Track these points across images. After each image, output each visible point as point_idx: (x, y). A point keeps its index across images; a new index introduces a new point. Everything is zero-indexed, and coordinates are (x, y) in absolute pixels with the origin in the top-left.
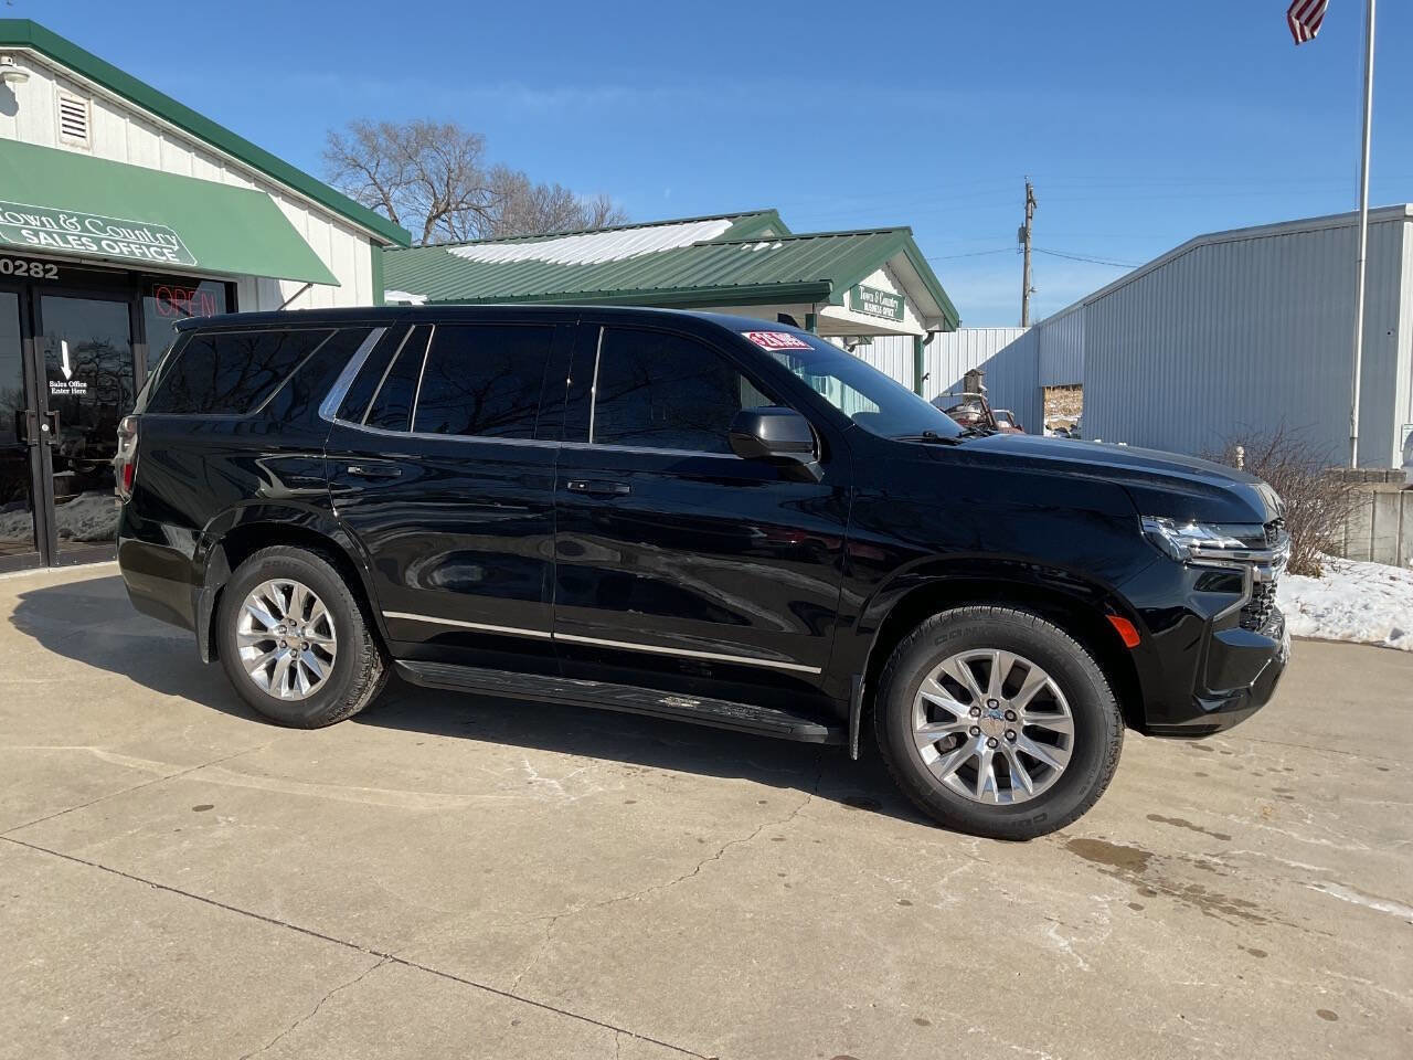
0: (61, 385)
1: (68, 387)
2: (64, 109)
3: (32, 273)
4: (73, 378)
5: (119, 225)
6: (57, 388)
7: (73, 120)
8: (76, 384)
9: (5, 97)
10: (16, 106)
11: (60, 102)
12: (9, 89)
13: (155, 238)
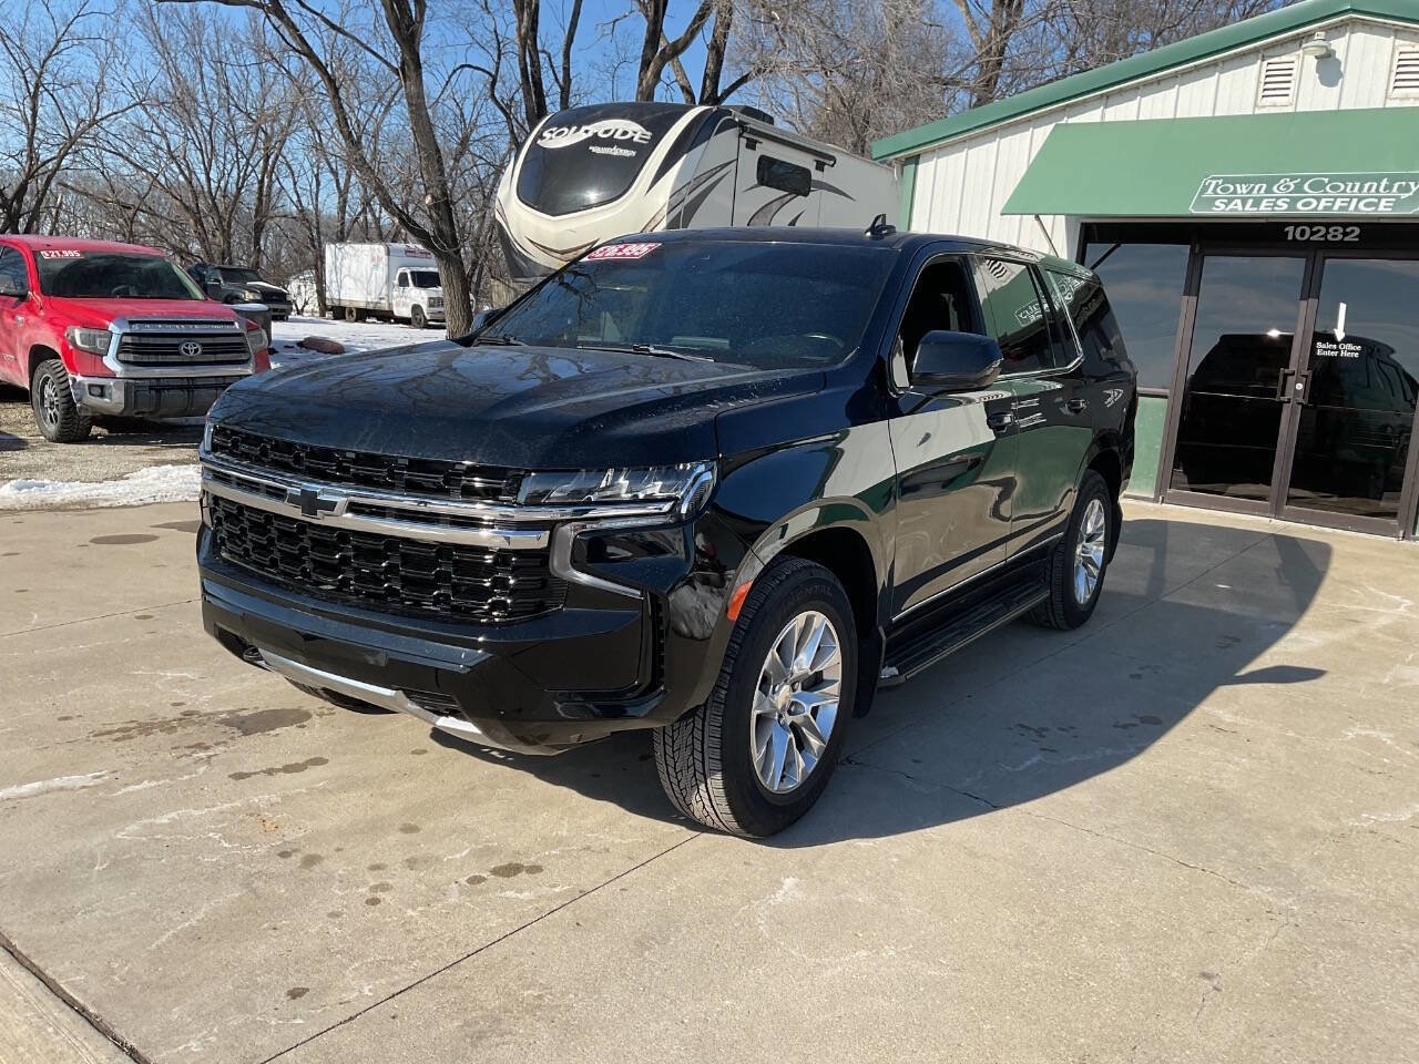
0: (1329, 346)
1: (1338, 350)
2: (1402, 63)
3: (1329, 237)
4: (1346, 340)
5: (1347, 179)
6: (1325, 349)
7: (1409, 72)
8: (1350, 346)
9: (1329, 69)
10: (1341, 75)
11: (1397, 57)
12: (1337, 60)
13: (1389, 188)
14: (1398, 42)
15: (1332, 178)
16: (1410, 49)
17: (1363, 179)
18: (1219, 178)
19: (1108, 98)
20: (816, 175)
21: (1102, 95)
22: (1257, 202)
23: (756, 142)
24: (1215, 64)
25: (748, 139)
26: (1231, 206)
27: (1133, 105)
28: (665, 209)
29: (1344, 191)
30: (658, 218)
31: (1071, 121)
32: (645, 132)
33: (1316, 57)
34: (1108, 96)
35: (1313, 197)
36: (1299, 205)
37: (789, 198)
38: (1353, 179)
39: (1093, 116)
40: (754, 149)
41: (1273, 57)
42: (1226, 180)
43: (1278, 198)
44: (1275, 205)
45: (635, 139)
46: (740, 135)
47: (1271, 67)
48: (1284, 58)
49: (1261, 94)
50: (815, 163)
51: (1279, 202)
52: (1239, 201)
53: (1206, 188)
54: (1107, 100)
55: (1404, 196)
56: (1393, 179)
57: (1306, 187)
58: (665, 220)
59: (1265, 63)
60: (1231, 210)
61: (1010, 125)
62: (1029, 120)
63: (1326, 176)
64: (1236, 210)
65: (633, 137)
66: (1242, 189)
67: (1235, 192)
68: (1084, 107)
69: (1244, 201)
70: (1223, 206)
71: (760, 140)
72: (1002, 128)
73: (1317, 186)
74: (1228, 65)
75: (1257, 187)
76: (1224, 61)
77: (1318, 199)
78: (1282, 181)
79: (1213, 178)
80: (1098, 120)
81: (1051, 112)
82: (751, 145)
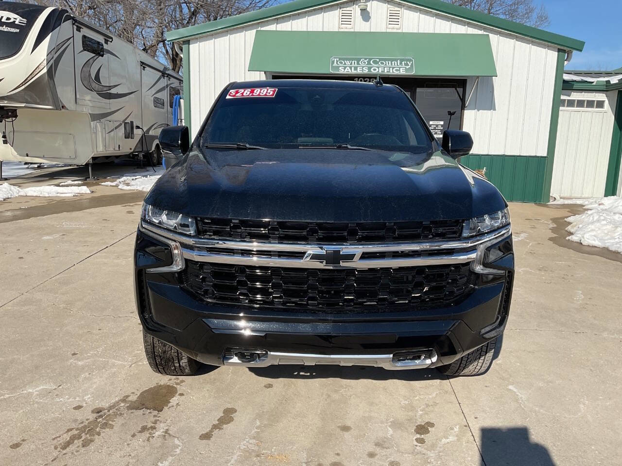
2: (391, 14)
5: (385, 60)
7: (393, 18)
9: (366, 15)
10: (370, 18)
11: (389, 12)
12: (368, 11)
13: (401, 63)
14: (389, 6)
15: (380, 60)
16: (393, 9)
17: (392, 60)
18: (337, 58)
19: (277, 20)
20: (105, 46)
21: (275, 18)
22: (356, 69)
23: (81, 28)
24: (322, 9)
25: (77, 26)
26: (346, 70)
27: (289, 23)
28: (45, 62)
29: (386, 65)
30: (41, 67)
31: (262, 29)
32: (21, 19)
33: (361, 10)
34: (277, 19)
35: (377, 67)
36: (372, 70)
37: (96, 57)
38: (388, 60)
39: (272, 27)
40: (80, 31)
41: (344, 8)
42: (340, 59)
43: (363, 67)
44: (363, 70)
45: (17, 23)
46: (73, 24)
47: (343, 12)
48: (348, 9)
49: (340, 23)
50: (104, 40)
51: (364, 68)
52: (349, 68)
53: (333, 62)
54: (277, 21)
55: (407, 67)
56: (402, 60)
57: (371, 62)
58: (46, 68)
59: (341, 10)
60: (347, 72)
61: (234, 29)
62: (243, 27)
63: (377, 59)
64: (349, 72)
65: (15, 21)
66: (348, 63)
67: (345, 64)
68: (268, 23)
69: (351, 68)
70: (343, 70)
71: (82, 27)
72: (231, 30)
73: (375, 62)
74: (326, 9)
75: (353, 62)
76: (325, 8)
77: (378, 67)
78: (362, 60)
79: (335, 58)
80: (275, 29)
81: (253, 24)
82: (79, 29)
